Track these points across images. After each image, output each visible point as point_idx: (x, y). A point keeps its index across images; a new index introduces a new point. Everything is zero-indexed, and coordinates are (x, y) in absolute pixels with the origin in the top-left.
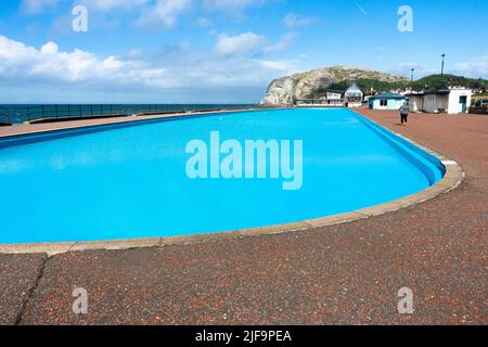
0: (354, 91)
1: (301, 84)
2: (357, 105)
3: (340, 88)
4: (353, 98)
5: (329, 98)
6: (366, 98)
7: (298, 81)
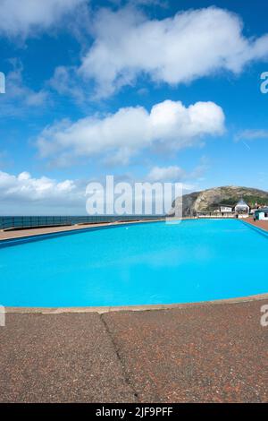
0: (242, 205)
1: (198, 200)
2: (246, 216)
3: (231, 203)
4: (241, 211)
5: (222, 211)
6: (252, 211)
7: (196, 198)
